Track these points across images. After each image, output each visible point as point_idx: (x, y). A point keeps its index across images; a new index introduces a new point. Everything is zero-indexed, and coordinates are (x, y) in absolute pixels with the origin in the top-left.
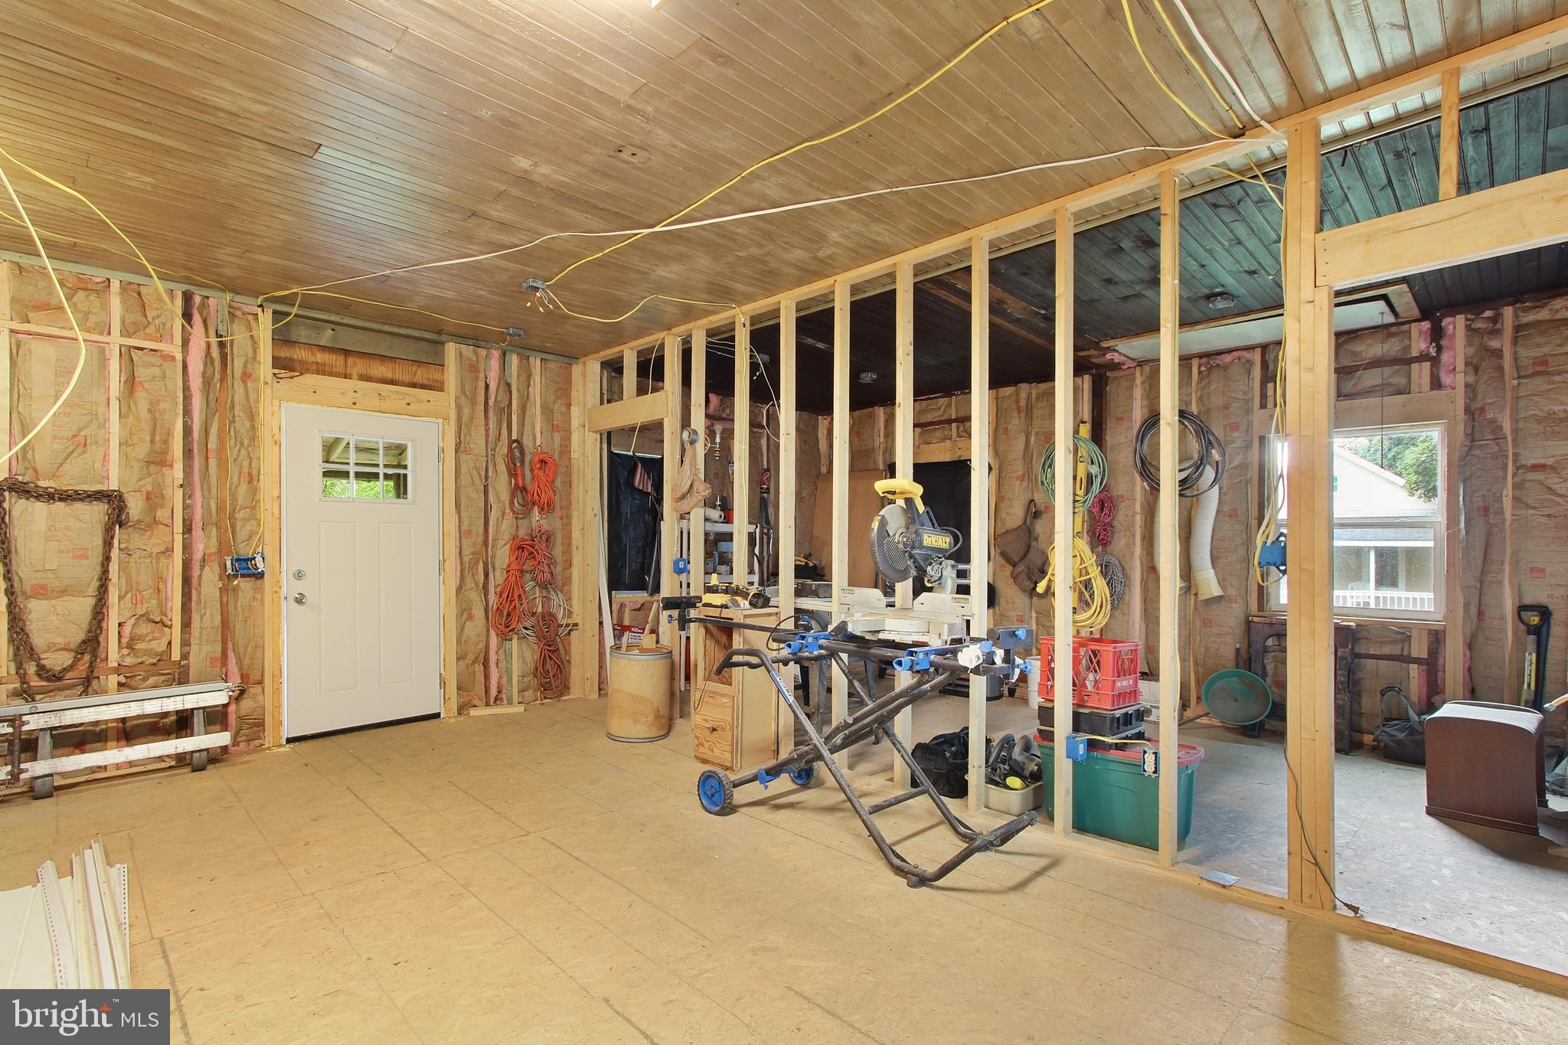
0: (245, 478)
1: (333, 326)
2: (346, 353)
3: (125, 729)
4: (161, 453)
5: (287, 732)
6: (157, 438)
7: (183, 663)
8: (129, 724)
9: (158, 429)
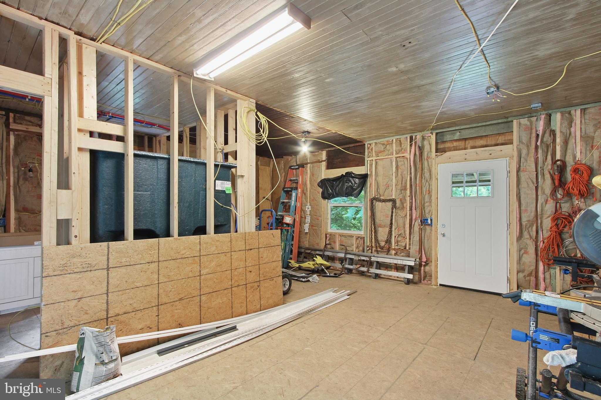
0: (427, 192)
1: (460, 131)
2: (465, 139)
3: (396, 266)
4: (405, 187)
5: (440, 282)
6: (403, 182)
7: (409, 250)
8: (397, 265)
9: (403, 180)
